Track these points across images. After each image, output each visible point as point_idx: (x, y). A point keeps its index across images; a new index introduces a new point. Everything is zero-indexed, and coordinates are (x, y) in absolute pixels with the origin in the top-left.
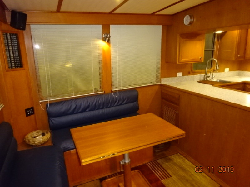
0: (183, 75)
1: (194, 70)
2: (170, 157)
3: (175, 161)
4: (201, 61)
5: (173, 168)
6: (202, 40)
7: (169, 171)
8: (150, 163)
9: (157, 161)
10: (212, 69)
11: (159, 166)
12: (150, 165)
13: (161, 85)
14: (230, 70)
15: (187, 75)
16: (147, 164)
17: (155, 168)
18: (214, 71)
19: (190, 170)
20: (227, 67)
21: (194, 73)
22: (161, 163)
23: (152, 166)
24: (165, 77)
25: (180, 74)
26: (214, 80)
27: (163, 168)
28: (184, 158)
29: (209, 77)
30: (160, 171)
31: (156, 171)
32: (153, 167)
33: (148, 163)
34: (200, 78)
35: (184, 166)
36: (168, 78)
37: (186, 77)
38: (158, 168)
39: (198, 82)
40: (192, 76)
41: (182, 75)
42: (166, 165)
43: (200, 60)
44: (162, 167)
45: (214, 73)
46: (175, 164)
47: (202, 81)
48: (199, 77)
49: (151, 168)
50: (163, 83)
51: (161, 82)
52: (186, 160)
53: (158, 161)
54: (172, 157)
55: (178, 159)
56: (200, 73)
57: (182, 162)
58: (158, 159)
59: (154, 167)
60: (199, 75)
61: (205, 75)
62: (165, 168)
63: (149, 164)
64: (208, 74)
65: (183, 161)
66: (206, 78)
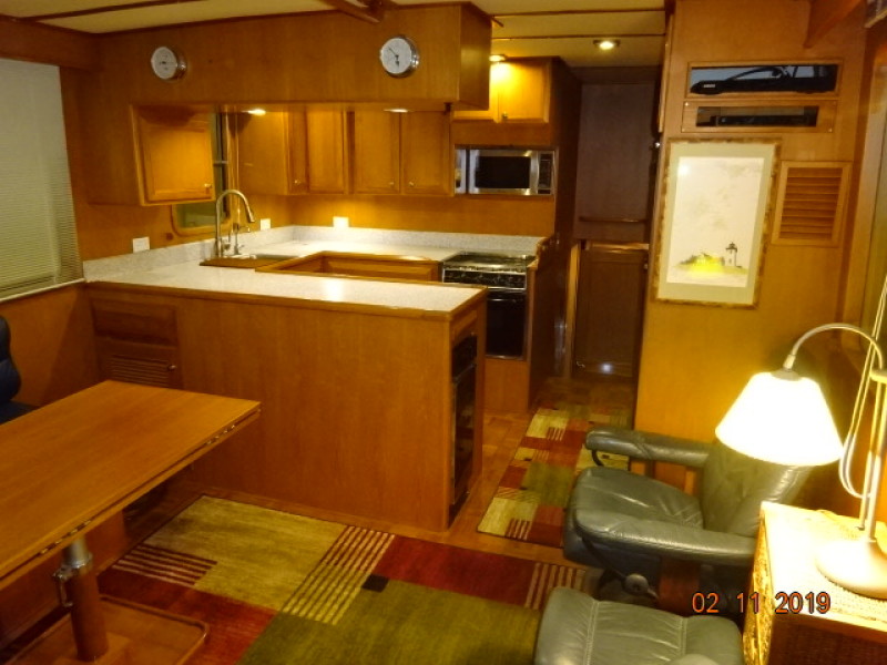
0: (153, 246)
1: (181, 230)
2: (182, 515)
3: (205, 520)
4: (210, 198)
5: (207, 539)
6: (202, 131)
7: (201, 553)
8: (123, 558)
9: (146, 542)
10: (230, 222)
11: (163, 553)
12: (128, 566)
13: (85, 287)
14: (274, 225)
15: (164, 246)
16: (115, 567)
17: (151, 566)
18: (237, 227)
19: (257, 524)
20: (265, 217)
21: (184, 238)
22: (164, 544)
23: (139, 563)
24: (94, 256)
25: (141, 244)
26: (244, 254)
27: (179, 554)
28: (226, 502)
29: (227, 247)
30: (171, 564)
31: (157, 571)
32: (142, 567)
33: (116, 563)
34: (202, 252)
35: (236, 521)
36: (106, 261)
37: (161, 251)
38: (161, 559)
39: (202, 264)
40: (179, 247)
41: (147, 247)
42: (180, 542)
43: (205, 195)
44: (173, 552)
45: (239, 235)
46: (208, 528)
47: (212, 260)
48: (199, 249)
49: (137, 572)
50: (90, 278)
51: (83, 276)
52: (235, 504)
53: (151, 542)
54: (190, 512)
55: (210, 510)
56: (200, 237)
57: (224, 514)
58: (145, 539)
59: (145, 565)
60: (197, 243)
61: (216, 243)
62: (184, 552)
63: (121, 565)
64: (224, 238)
65: (227, 510)
66: (222, 251)
